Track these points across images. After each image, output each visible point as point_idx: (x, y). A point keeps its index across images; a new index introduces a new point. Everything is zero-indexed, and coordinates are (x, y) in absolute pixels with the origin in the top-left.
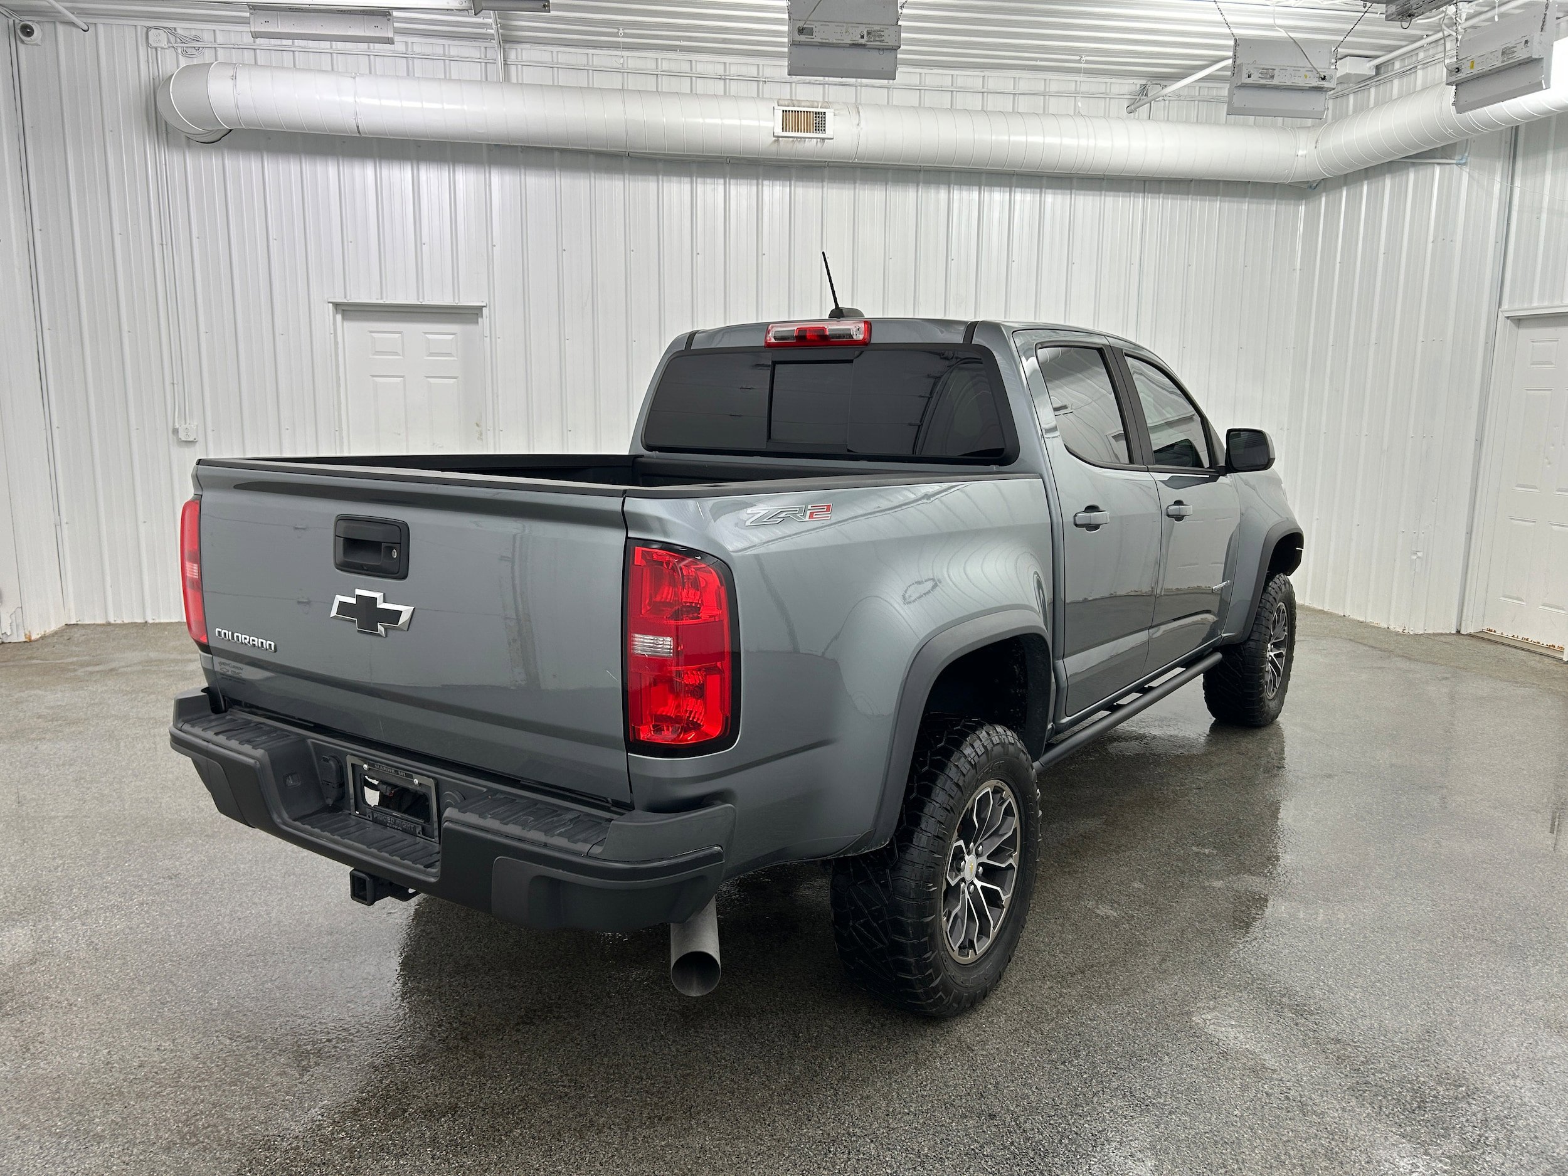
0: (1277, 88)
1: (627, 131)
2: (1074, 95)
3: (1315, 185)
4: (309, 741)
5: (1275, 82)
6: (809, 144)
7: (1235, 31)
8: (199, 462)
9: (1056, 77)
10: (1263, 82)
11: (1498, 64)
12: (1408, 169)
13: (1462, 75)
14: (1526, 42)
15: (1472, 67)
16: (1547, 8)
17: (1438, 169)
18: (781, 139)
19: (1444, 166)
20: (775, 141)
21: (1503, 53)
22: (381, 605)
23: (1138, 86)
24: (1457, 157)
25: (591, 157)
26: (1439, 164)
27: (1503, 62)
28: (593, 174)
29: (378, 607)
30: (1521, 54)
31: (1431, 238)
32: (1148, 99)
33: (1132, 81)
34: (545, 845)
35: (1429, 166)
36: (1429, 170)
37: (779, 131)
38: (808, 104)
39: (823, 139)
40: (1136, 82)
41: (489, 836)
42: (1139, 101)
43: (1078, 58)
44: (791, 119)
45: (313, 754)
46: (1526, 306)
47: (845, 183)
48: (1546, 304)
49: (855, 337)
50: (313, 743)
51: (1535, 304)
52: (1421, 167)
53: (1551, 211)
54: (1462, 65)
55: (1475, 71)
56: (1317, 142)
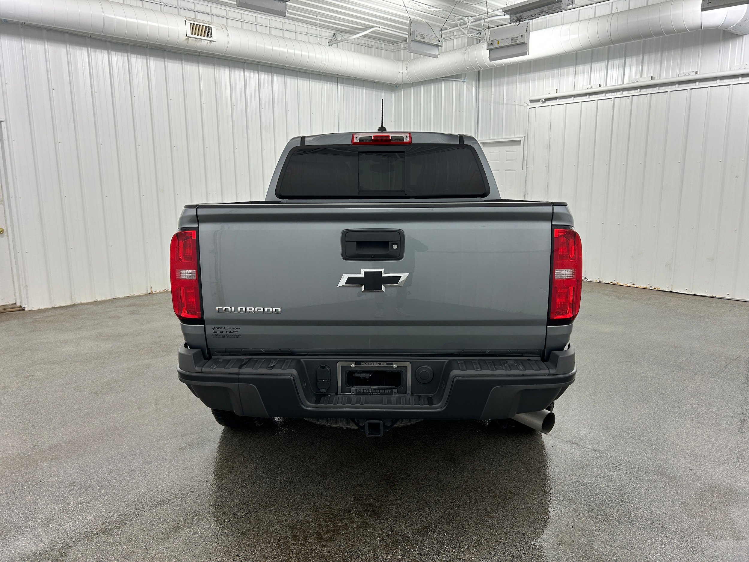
0: (425, 43)
1: (104, 23)
2: (307, 34)
3: (398, 85)
4: (302, 360)
5: (425, 40)
6: (203, 43)
7: (411, 16)
8: (189, 207)
9: (300, 25)
10: (421, 40)
11: (510, 43)
12: (441, 82)
13: (494, 46)
14: (522, 36)
15: (498, 43)
16: (528, 24)
17: (454, 83)
18: (189, 38)
19: (457, 82)
20: (187, 39)
21: (512, 39)
22: (384, 275)
23: (332, 34)
24: (463, 79)
25: (67, 35)
26: (455, 81)
27: (512, 43)
28: (68, 46)
29: (382, 276)
30: (520, 40)
31: (454, 111)
32: (336, 42)
33: (329, 31)
34: (523, 375)
35: (450, 81)
36: (451, 83)
37: (189, 34)
38: (201, 21)
39: (211, 41)
40: (331, 32)
41: (489, 378)
42: (333, 41)
43: (316, 17)
44: (196, 28)
45: (305, 367)
46: (488, 138)
47: (209, 65)
48: (495, 138)
49: (405, 141)
50: (304, 361)
51: (491, 138)
52: (447, 81)
53: (495, 103)
54: (494, 42)
55: (500, 45)
56: (407, 67)
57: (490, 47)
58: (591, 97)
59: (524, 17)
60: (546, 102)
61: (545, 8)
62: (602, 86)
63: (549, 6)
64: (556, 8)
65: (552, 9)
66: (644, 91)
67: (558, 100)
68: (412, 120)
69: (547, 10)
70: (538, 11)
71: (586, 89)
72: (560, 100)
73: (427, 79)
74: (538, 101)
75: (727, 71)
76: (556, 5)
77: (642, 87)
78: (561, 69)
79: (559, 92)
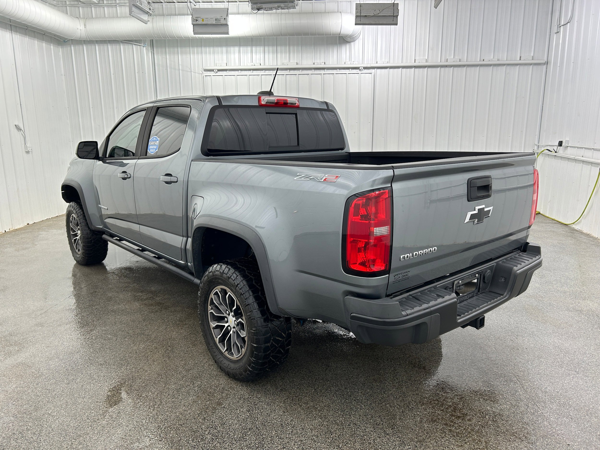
0: (141, 9)
11: (214, 23)
12: (119, 44)
13: (197, 22)
14: (225, 19)
15: (203, 21)
21: (216, 20)
24: (143, 44)
26: (135, 44)
27: (216, 23)
30: (223, 22)
31: (136, 71)
35: (130, 45)
54: (199, 19)
55: (204, 23)
56: (85, 25)
57: (195, 23)
58: (254, 72)
59: (264, 7)
60: (218, 72)
61: (282, 5)
62: (262, 65)
63: (285, 3)
64: (291, 6)
65: (288, 6)
66: (292, 72)
67: (228, 71)
68: (88, 76)
69: (283, 6)
70: (276, 5)
71: (250, 66)
72: (230, 72)
73: (115, 39)
74: (213, 70)
75: (343, 64)
76: (291, 4)
77: (290, 69)
78: (228, 48)
79: (228, 66)
